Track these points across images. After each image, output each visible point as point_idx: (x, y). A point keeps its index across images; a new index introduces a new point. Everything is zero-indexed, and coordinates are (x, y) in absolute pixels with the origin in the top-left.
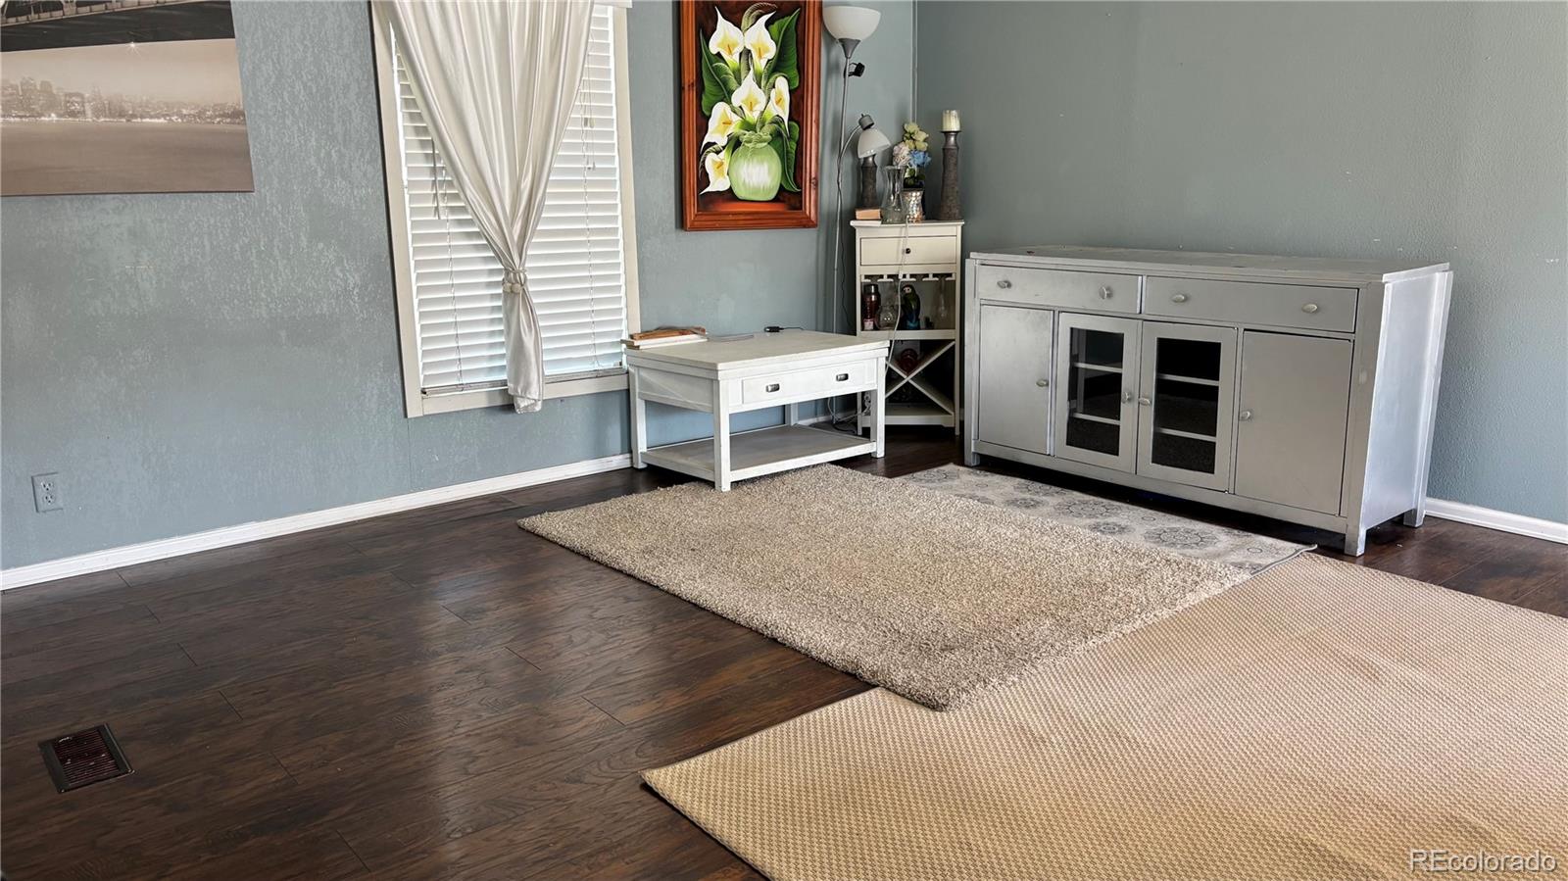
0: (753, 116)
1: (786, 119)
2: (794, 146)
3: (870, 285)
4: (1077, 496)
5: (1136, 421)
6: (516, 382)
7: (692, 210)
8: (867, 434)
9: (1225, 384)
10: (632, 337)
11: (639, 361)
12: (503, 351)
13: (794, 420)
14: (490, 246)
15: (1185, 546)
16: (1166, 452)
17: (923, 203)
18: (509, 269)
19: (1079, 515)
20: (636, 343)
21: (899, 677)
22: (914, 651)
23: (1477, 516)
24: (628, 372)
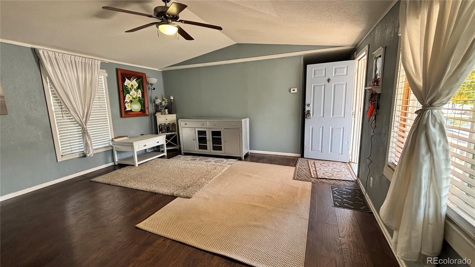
0: (134, 97)
1: (141, 97)
2: (143, 102)
3: (160, 126)
4: (202, 157)
5: (210, 144)
6: (86, 151)
7: (123, 114)
8: (163, 152)
9: (222, 137)
10: (112, 139)
11: (114, 144)
12: (83, 145)
13: (148, 151)
14: (78, 123)
15: (220, 162)
16: (215, 148)
17: (168, 111)
18: (83, 128)
19: (203, 160)
20: (114, 140)
21: (182, 194)
22: (183, 189)
23: (257, 152)
24: (112, 146)
